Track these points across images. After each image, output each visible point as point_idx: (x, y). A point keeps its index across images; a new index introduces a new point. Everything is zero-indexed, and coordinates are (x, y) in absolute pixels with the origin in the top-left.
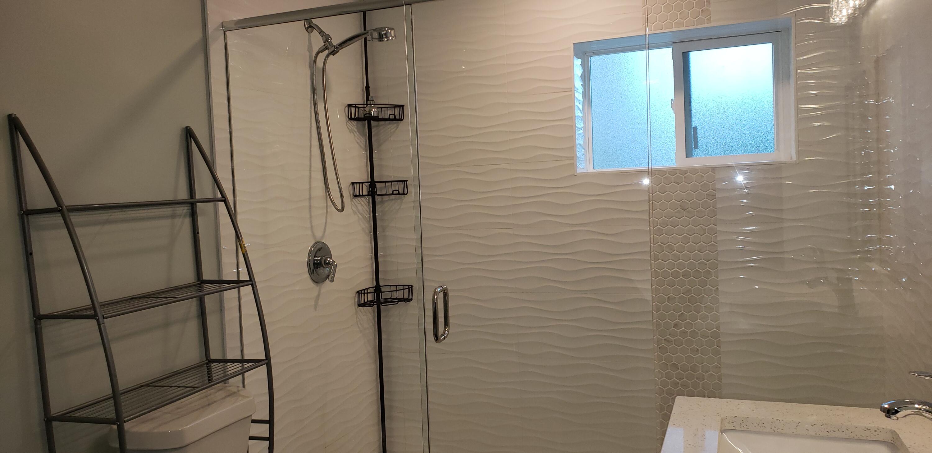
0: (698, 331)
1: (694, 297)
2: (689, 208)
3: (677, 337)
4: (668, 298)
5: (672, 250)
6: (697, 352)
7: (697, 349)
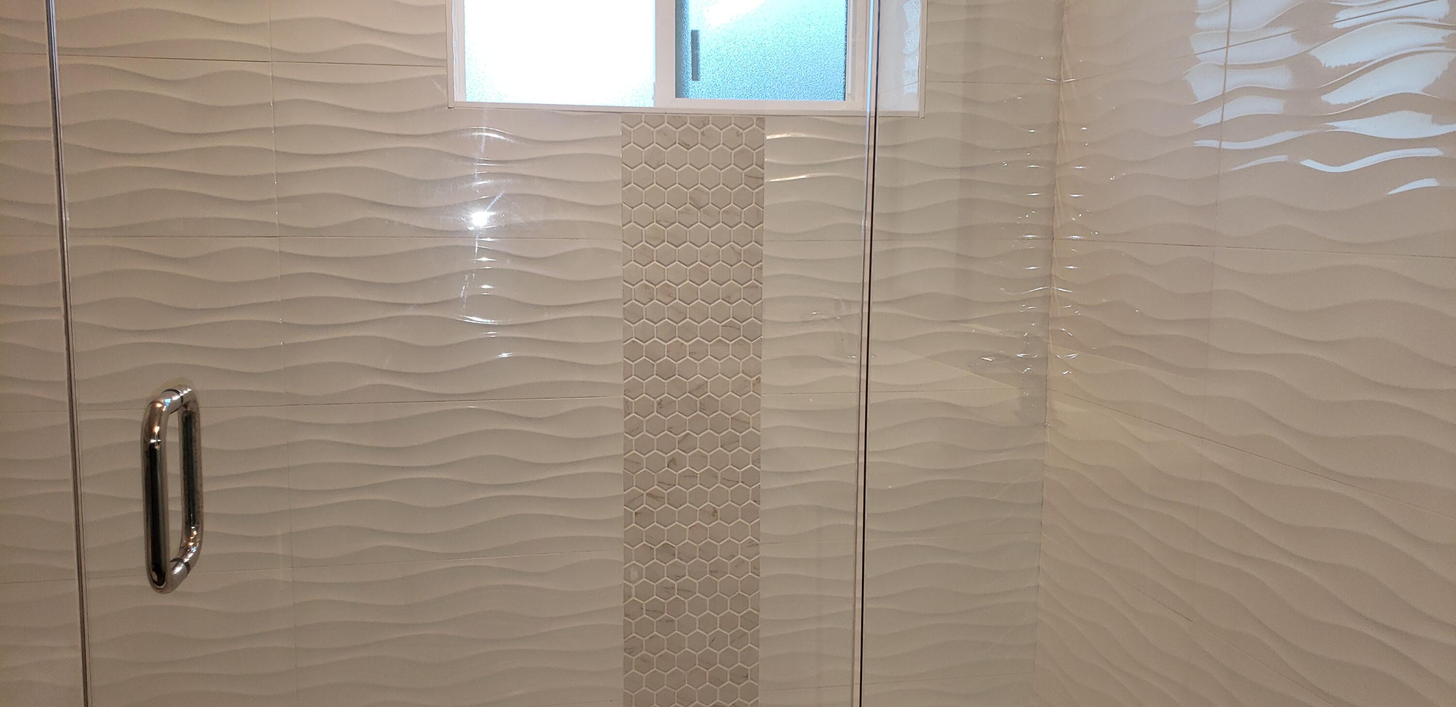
0: (716, 471)
1: (713, 398)
2: (708, 204)
3: (674, 488)
4: (659, 403)
5: (670, 296)
6: (713, 516)
7: (714, 508)
